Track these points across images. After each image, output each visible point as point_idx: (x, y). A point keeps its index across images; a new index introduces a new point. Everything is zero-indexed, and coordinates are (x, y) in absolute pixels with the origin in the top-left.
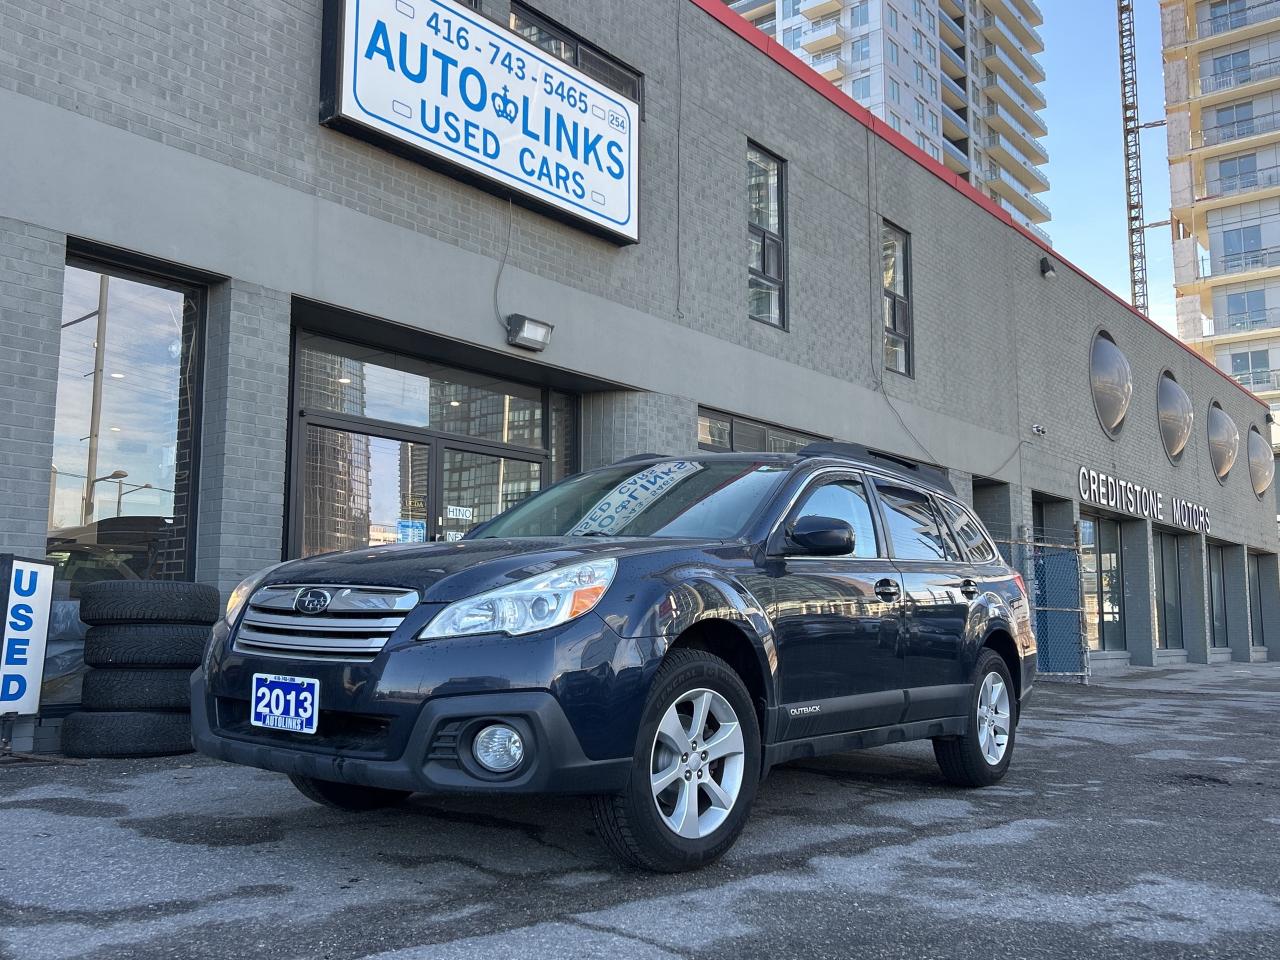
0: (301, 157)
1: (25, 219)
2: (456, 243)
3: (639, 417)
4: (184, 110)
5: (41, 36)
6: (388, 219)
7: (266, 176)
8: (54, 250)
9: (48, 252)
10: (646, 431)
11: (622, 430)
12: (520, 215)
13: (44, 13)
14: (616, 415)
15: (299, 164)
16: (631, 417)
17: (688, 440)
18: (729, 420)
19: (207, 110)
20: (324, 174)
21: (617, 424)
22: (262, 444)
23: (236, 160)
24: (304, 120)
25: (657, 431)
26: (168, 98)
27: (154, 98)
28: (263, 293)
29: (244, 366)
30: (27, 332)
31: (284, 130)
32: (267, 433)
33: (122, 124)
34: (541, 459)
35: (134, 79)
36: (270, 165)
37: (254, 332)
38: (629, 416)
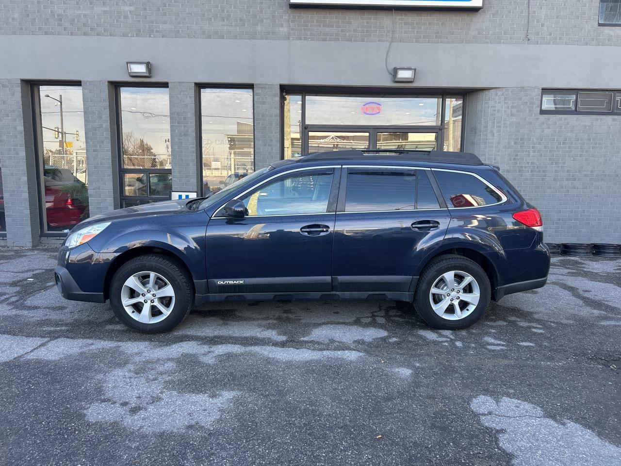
0: (282, 26)
1: (182, 81)
2: (363, 40)
3: (492, 103)
4: (231, 24)
5: (180, 15)
6: (325, 40)
7: (267, 39)
8: (190, 89)
9: (188, 90)
10: (495, 110)
11: (482, 111)
12: (403, 16)
13: (180, 6)
14: (479, 104)
15: (281, 29)
16: (487, 103)
17: (530, 111)
18: (575, 93)
19: (241, 20)
20: (293, 30)
21: (479, 108)
22: (270, 145)
23: (253, 36)
24: (283, 9)
25: (503, 109)
26: (226, 21)
27: (221, 23)
28: (267, 86)
29: (261, 117)
30: (185, 118)
31: (273, 17)
32: (272, 141)
33: (209, 37)
35: (213, 18)
36: (268, 33)
37: (264, 103)
38: (485, 103)
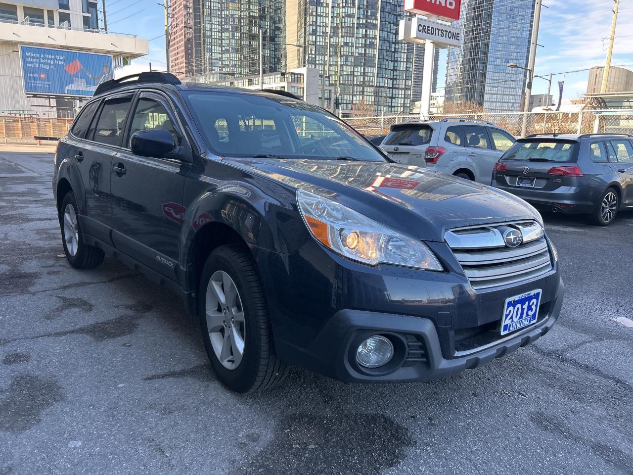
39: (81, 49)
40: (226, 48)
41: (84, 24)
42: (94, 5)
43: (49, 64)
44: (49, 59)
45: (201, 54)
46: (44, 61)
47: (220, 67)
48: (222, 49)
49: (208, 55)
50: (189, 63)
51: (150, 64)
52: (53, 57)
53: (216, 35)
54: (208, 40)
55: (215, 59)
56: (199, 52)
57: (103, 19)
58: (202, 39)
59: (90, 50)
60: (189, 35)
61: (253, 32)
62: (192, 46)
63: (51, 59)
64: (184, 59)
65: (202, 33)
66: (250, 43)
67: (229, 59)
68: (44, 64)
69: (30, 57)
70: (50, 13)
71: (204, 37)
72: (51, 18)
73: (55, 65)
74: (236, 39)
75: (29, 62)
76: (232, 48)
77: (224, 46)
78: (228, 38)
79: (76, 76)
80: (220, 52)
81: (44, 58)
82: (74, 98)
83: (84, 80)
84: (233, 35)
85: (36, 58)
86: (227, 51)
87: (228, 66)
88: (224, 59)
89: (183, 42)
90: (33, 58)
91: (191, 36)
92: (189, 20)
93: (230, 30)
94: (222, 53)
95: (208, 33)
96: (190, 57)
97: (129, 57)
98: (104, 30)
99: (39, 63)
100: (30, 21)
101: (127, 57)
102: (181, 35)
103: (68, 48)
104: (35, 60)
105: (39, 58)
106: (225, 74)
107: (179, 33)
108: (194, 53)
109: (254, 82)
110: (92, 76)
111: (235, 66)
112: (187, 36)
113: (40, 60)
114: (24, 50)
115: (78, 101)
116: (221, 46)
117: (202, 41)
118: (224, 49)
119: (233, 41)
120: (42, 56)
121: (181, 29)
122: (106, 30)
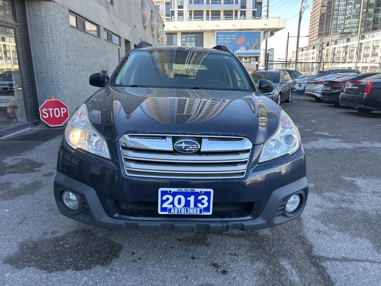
3: (52, 12)
10: (55, 19)
11: (46, 17)
14: (43, 10)
16: (49, 12)
17: (67, 23)
18: (75, 16)
21: (44, 14)
25: (59, 19)
34: (14, 27)
39: (249, 30)
40: (348, 16)
41: (253, 15)
42: (260, 4)
43: (228, 40)
44: (228, 37)
45: (330, 22)
46: (226, 39)
47: (342, 30)
48: (345, 17)
49: (334, 22)
50: (321, 29)
51: (289, 33)
52: (231, 36)
53: (342, 8)
54: (336, 13)
55: (339, 24)
56: (328, 21)
57: (267, 10)
58: (332, 12)
59: (253, 29)
60: (323, 11)
61: (371, 2)
62: (324, 18)
63: (230, 37)
64: (318, 27)
65: (332, 8)
66: (367, 10)
67: (350, 24)
68: (226, 40)
69: (220, 37)
70: (236, 11)
71: (333, 11)
72: (236, 15)
73: (231, 40)
74: (357, 9)
75: (219, 40)
76: (353, 16)
77: (347, 15)
78: (351, 9)
79: (241, 45)
80: (344, 19)
81: (226, 37)
82: (242, 57)
83: (245, 47)
84: (355, 7)
85: (223, 37)
86: (349, 18)
87: (348, 28)
88: (346, 23)
89: (319, 16)
90: (221, 37)
91: (325, 11)
92: (325, 1)
93: (353, 3)
94: (345, 19)
95: (336, 8)
96: (322, 25)
97: (275, 31)
98: (266, 17)
99: (224, 40)
100: (225, 18)
101: (273, 31)
102: (318, 12)
103: (242, 30)
104: (222, 39)
105: (224, 37)
106: (345, 33)
107: (317, 11)
108: (325, 22)
109: (366, 37)
110: (249, 44)
111: (353, 27)
112: (322, 12)
113: (224, 38)
114: (218, 34)
115: (244, 59)
116: (345, 15)
117: (331, 14)
118: (346, 17)
119: (353, 11)
120: (226, 36)
121: (319, 8)
122: (268, 17)
